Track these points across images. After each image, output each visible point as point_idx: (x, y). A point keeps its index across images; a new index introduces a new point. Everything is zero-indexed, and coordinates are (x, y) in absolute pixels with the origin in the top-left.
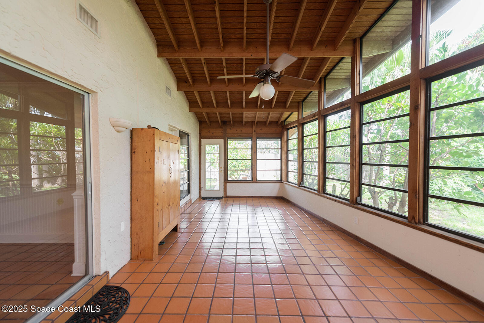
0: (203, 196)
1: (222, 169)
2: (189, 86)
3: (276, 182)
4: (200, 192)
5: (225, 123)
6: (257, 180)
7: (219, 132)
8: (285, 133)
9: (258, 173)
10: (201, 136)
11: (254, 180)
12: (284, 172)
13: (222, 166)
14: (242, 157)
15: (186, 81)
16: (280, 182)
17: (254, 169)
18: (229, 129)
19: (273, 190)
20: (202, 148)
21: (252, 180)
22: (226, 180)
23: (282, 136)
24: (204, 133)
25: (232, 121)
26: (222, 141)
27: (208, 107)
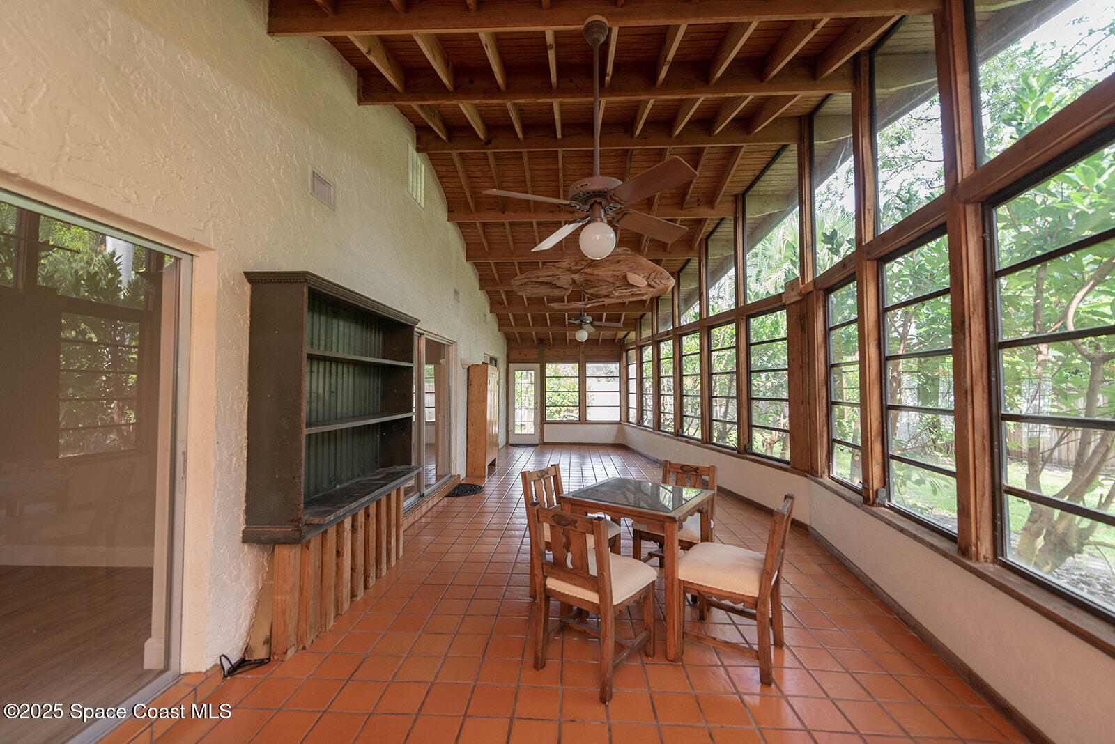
0: (510, 442)
1: (538, 406)
2: (504, 308)
3: (612, 424)
4: (507, 437)
5: (542, 341)
6: (586, 420)
7: (534, 353)
8: (624, 355)
9: (588, 410)
10: (509, 360)
11: (582, 420)
12: (624, 408)
13: (538, 400)
14: (568, 387)
15: (501, 303)
16: (619, 423)
17: (582, 406)
18: (547, 350)
19: (609, 435)
20: (510, 375)
21: (580, 420)
22: (542, 420)
23: (620, 360)
24: (514, 355)
25: (551, 340)
26: (538, 366)
27: (521, 325)
